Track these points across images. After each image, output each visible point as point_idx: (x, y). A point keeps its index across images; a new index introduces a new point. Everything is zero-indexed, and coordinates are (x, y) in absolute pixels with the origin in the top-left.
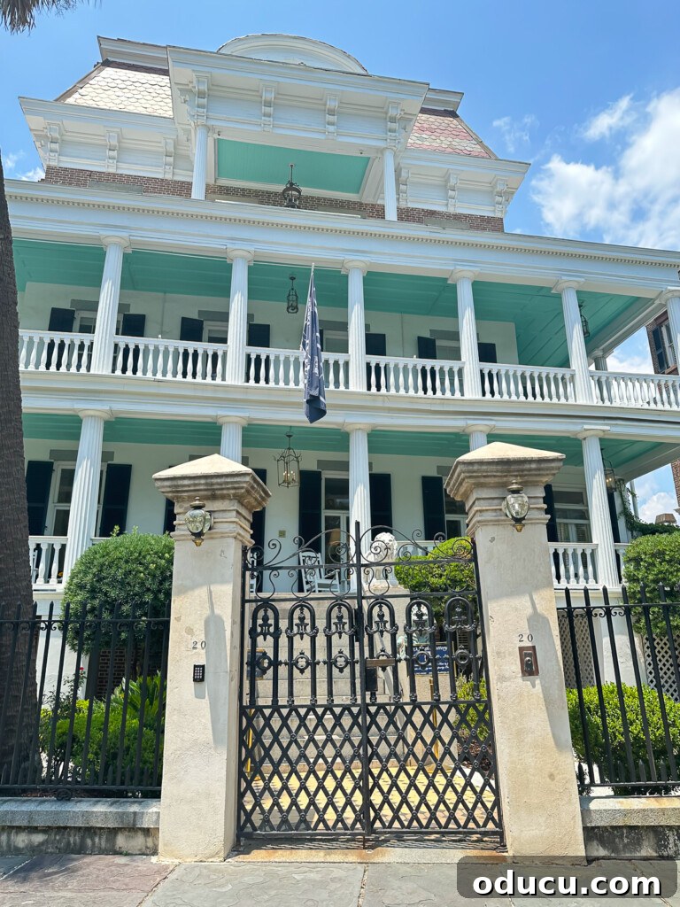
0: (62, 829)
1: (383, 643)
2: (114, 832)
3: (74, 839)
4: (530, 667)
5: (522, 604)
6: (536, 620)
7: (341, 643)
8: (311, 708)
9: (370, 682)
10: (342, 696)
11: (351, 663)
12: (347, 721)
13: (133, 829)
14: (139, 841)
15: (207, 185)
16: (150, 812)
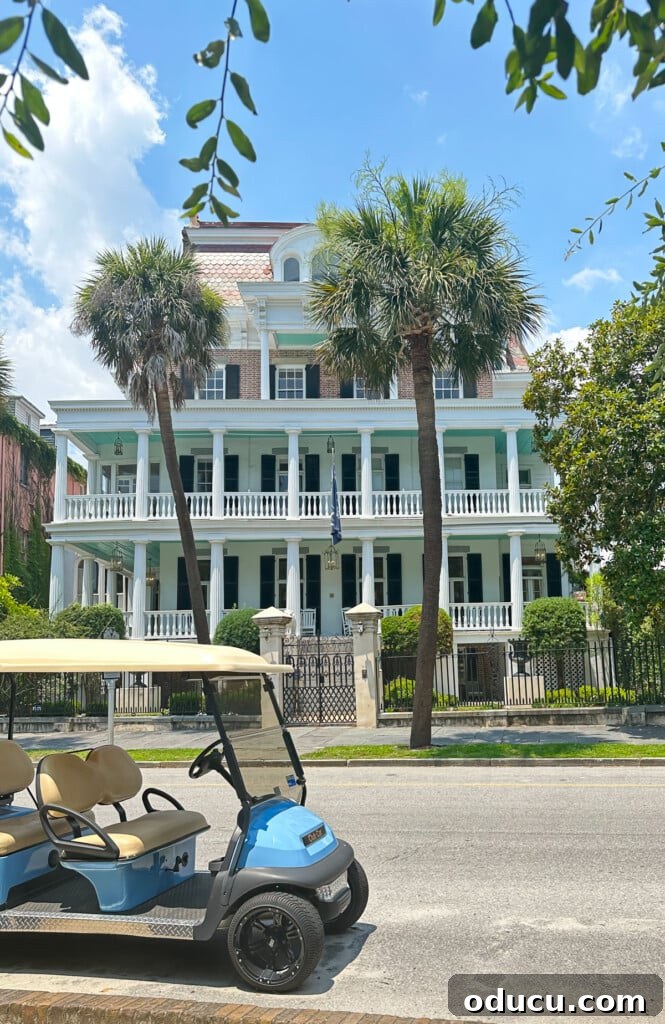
0: (234, 722)
1: (326, 669)
2: (250, 722)
3: (238, 724)
4: (365, 676)
5: (364, 657)
6: (368, 662)
7: (313, 669)
8: (305, 688)
9: (322, 680)
10: (314, 684)
11: (316, 674)
12: (315, 692)
13: (255, 722)
14: (256, 725)
15: (270, 351)
16: (258, 718)
